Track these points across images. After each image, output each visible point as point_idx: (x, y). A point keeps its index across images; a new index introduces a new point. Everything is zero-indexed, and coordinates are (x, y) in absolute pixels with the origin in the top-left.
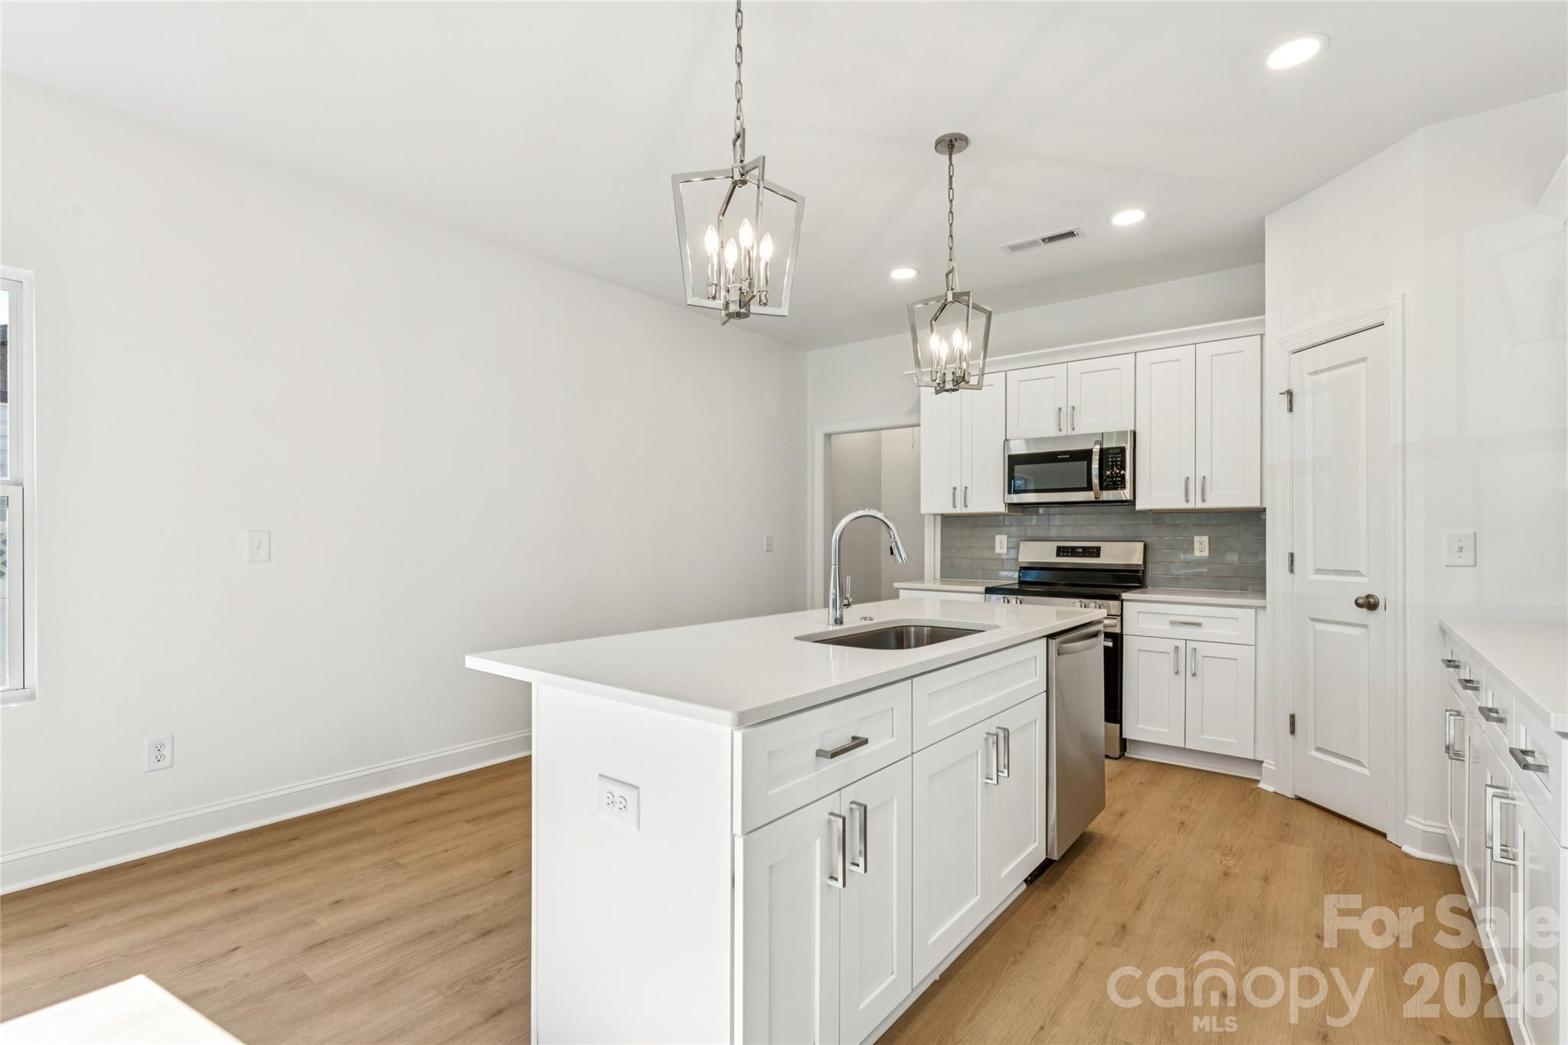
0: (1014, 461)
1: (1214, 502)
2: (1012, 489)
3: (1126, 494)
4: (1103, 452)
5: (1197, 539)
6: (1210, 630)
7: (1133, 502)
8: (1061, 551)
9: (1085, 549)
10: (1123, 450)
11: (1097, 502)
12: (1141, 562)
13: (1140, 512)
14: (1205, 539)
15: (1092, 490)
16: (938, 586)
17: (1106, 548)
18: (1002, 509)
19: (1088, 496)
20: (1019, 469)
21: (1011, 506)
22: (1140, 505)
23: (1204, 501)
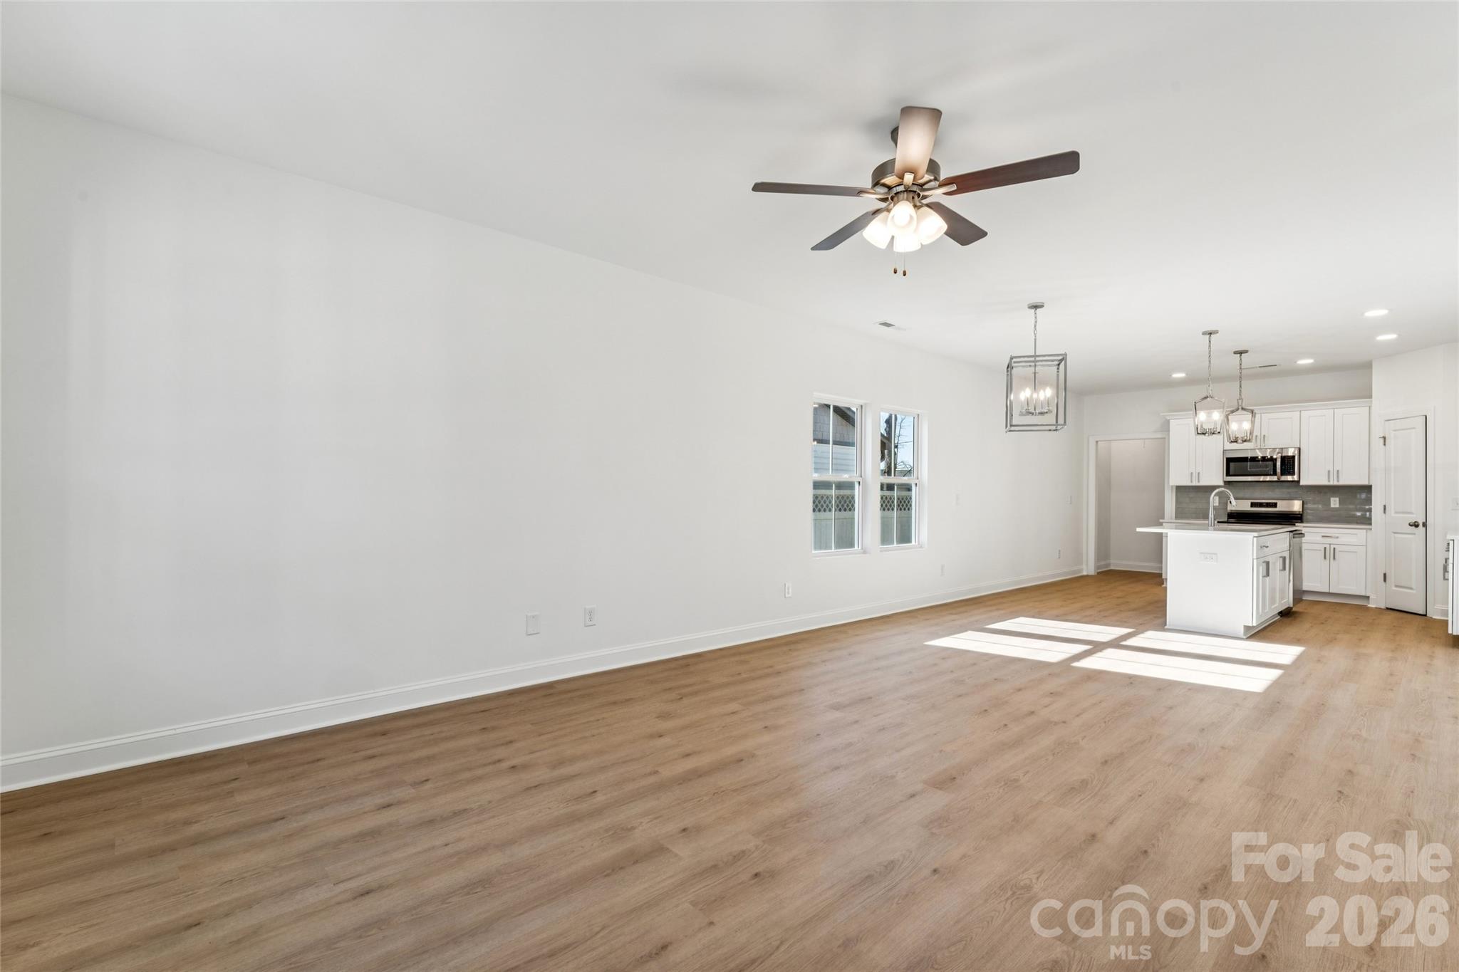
0: (1229, 461)
1: (1344, 481)
2: (1228, 474)
3: (1296, 478)
4: (1283, 458)
5: (1332, 499)
6: (1343, 539)
7: (1299, 482)
8: (1253, 505)
9: (1267, 503)
10: (1293, 457)
11: (1279, 481)
12: (1301, 510)
13: (1302, 486)
14: (1337, 499)
15: (1276, 475)
16: (1174, 521)
17: (1279, 503)
18: (1221, 483)
19: (1275, 478)
20: (1232, 465)
21: (1225, 482)
22: (1302, 483)
23: (1338, 481)
